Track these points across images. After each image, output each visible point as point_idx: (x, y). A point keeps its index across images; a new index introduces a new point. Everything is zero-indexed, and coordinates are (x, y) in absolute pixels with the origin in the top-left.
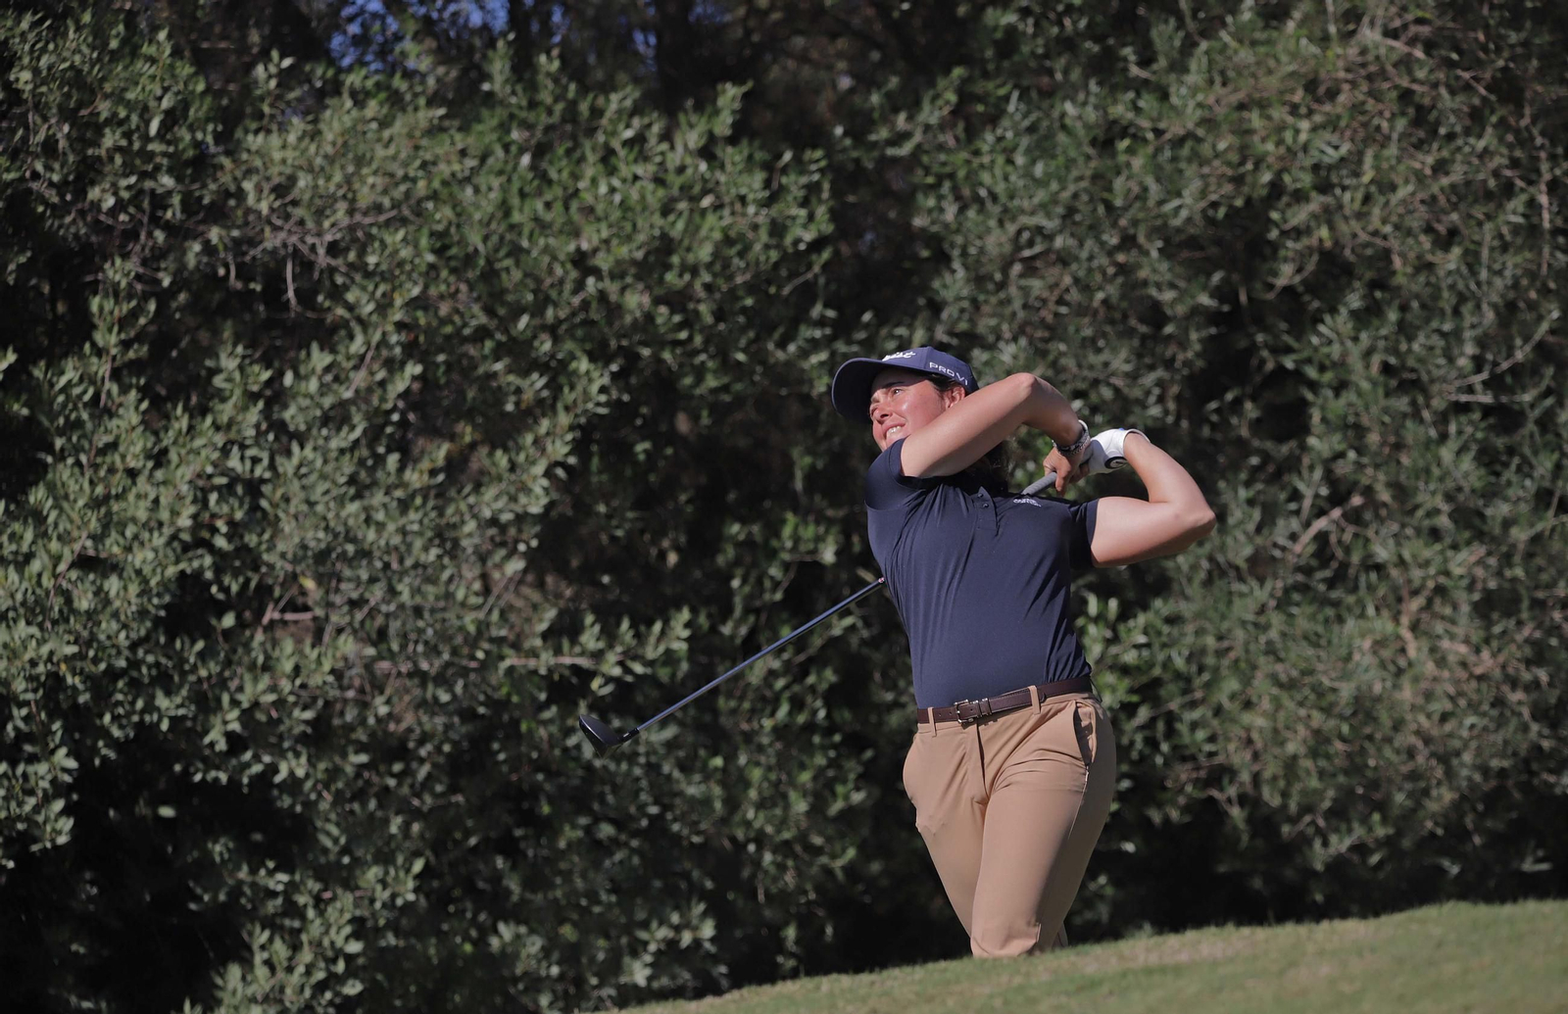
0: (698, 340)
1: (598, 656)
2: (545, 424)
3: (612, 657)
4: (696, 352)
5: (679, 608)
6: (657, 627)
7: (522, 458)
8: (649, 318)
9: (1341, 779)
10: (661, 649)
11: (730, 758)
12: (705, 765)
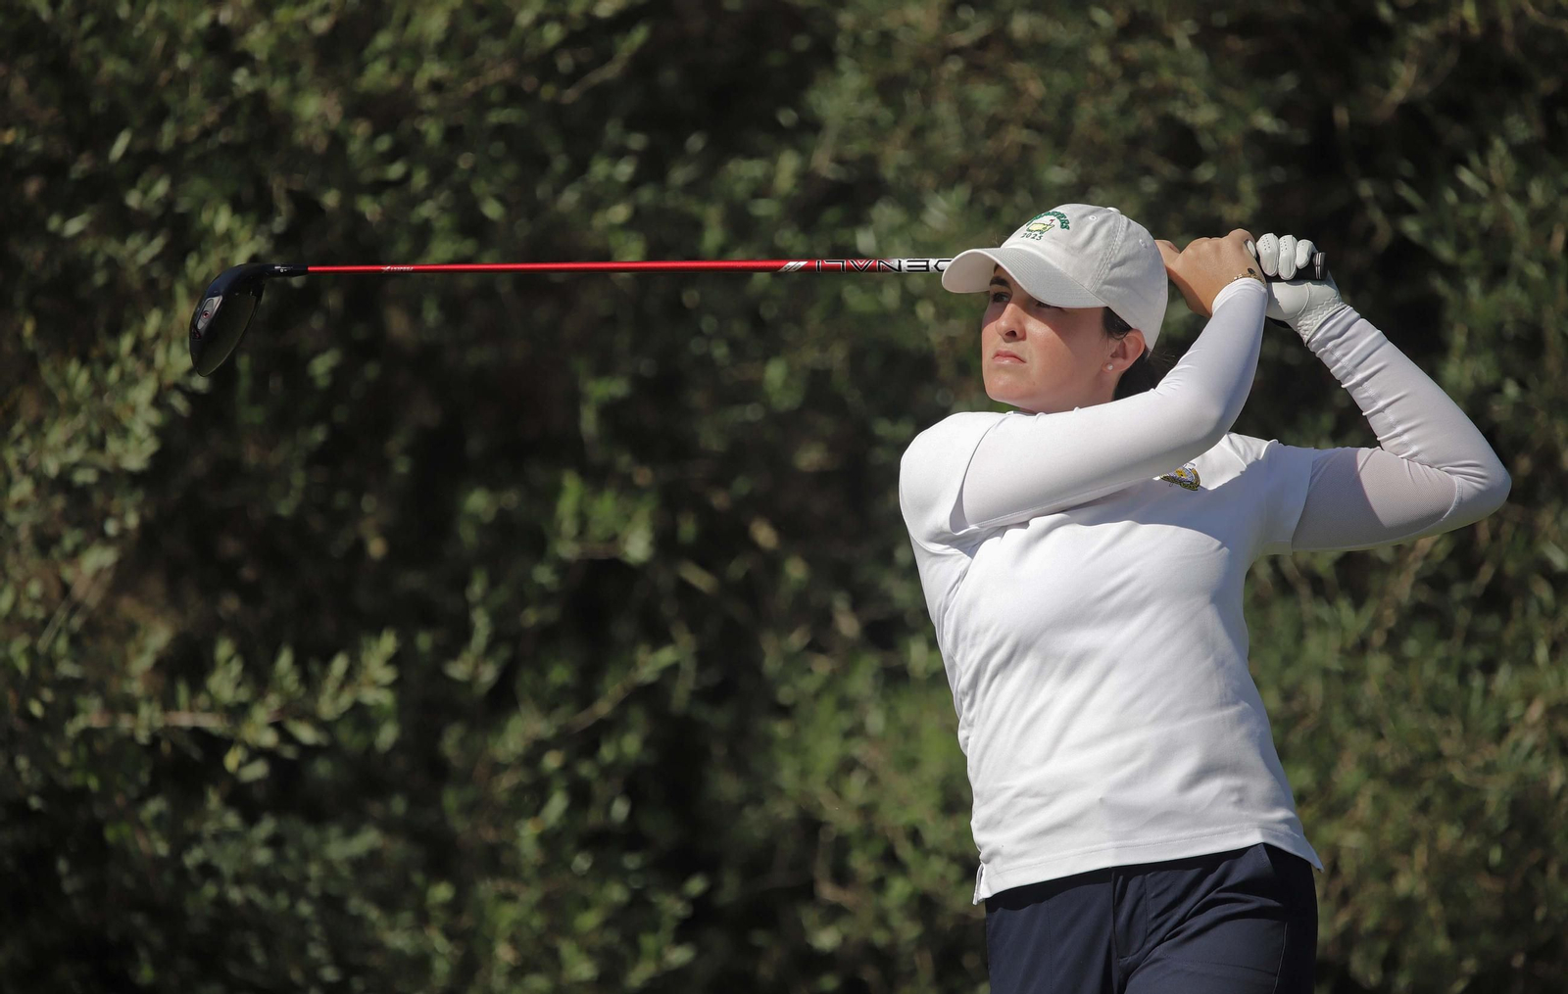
0: (420, 179)
1: (238, 712)
2: (153, 321)
3: (261, 715)
4: (415, 201)
5: (377, 633)
6: (339, 664)
7: (113, 375)
8: (337, 141)
9: (1486, 940)
10: (346, 700)
11: (463, 889)
12: (422, 895)
